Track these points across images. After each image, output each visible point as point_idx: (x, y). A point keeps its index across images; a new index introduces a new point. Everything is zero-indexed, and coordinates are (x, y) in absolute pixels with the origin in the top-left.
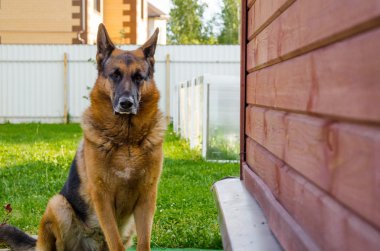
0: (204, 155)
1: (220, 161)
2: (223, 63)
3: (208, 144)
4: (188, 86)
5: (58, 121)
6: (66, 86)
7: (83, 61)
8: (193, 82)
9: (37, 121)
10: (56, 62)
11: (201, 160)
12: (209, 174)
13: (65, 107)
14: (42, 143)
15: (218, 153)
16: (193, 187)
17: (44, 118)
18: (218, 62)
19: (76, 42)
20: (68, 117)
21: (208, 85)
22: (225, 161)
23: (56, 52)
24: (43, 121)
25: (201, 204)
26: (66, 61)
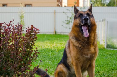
0: (105, 47)
1: (111, 49)
2: (111, 13)
3: (107, 43)
4: (99, 22)
5: (52, 33)
6: (55, 21)
7: (61, 13)
8: (101, 21)
9: (45, 33)
10: (52, 13)
11: (104, 48)
12: (108, 54)
13: (55, 28)
14: (47, 41)
15: (111, 46)
16: (103, 59)
17: (47, 32)
18: (109, 13)
19: (58, 5)
20: (56, 32)
21: (107, 22)
22: (113, 49)
23: (52, 9)
24: (47, 34)
25: (107, 66)
26: (55, 13)
